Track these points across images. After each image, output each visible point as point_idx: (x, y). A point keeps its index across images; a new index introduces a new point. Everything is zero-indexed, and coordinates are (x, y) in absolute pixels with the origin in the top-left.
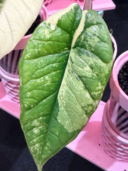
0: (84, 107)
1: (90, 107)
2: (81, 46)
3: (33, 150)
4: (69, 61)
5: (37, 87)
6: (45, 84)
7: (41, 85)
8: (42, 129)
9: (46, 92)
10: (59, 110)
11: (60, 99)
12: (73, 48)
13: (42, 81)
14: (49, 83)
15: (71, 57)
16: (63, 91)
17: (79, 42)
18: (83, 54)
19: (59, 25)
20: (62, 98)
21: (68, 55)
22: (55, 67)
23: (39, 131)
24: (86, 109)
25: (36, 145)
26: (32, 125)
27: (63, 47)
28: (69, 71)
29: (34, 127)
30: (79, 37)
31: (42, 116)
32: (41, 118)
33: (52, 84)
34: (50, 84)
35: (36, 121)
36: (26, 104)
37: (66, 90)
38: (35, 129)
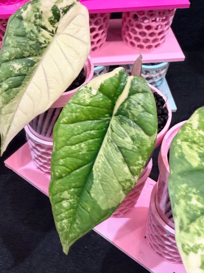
0: (121, 182)
1: (128, 182)
2: (123, 114)
3: (60, 226)
4: (109, 129)
5: (71, 155)
6: (80, 151)
7: (76, 152)
8: (72, 203)
9: (80, 161)
10: (93, 183)
11: (96, 170)
12: (115, 115)
13: (77, 148)
14: (84, 152)
15: (111, 125)
16: (99, 162)
17: (122, 109)
18: (125, 123)
19: (101, 89)
20: (97, 170)
21: (109, 123)
22: (93, 135)
23: (69, 204)
24: (123, 184)
25: (64, 221)
26: (62, 197)
27: (103, 113)
28: (108, 140)
29: (63, 199)
30: (122, 105)
31: (74, 188)
32: (72, 190)
33: (88, 152)
34: (86, 152)
35: (66, 192)
36: (57, 172)
37: (102, 161)
38: (64, 201)
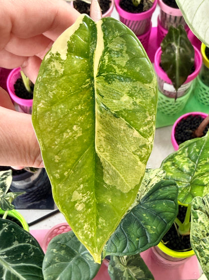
0: (136, 151)
1: (143, 148)
2: (107, 70)
3: (82, 235)
4: (96, 96)
5: (66, 145)
6: (75, 136)
7: (70, 140)
8: (87, 202)
9: (78, 149)
10: (102, 167)
11: (100, 151)
12: (97, 76)
13: (70, 134)
15: (97, 90)
16: (100, 140)
17: (103, 65)
18: (114, 80)
19: (71, 50)
20: (102, 150)
21: (94, 89)
22: (82, 110)
23: (84, 205)
24: (139, 153)
25: (84, 227)
26: (72, 200)
27: (83, 79)
28: (101, 110)
29: (75, 202)
30: (102, 60)
31: (83, 183)
32: (82, 186)
33: (84, 133)
34: (81, 134)
35: (76, 193)
36: (57, 173)
37: (104, 137)
38: (77, 204)
